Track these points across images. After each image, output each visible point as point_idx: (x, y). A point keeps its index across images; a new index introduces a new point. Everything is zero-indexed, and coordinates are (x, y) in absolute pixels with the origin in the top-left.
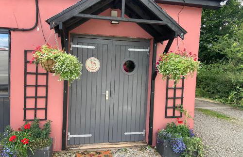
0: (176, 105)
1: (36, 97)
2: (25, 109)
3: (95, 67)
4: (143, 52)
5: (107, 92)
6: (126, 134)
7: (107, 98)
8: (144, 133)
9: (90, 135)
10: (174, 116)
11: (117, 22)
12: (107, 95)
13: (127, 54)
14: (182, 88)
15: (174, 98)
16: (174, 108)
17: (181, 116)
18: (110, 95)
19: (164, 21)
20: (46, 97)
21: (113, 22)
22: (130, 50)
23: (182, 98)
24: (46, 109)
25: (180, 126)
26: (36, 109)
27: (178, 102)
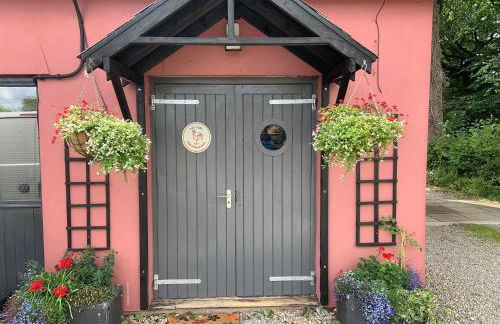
0: (380, 219)
1: (88, 206)
2: (70, 229)
3: (200, 142)
4: (303, 105)
5: (229, 192)
6: (272, 279)
7: (229, 206)
8: (311, 278)
9: (198, 281)
10: (376, 243)
11: (238, 47)
12: (229, 199)
13: (268, 111)
14: (394, 181)
15: (376, 203)
16: (377, 224)
17: (393, 243)
18: (235, 199)
19: (324, 38)
20: (107, 205)
21: (228, 47)
22: (273, 102)
23: (394, 202)
24: (108, 228)
25: (387, 266)
26: (89, 228)
27: (385, 212)
